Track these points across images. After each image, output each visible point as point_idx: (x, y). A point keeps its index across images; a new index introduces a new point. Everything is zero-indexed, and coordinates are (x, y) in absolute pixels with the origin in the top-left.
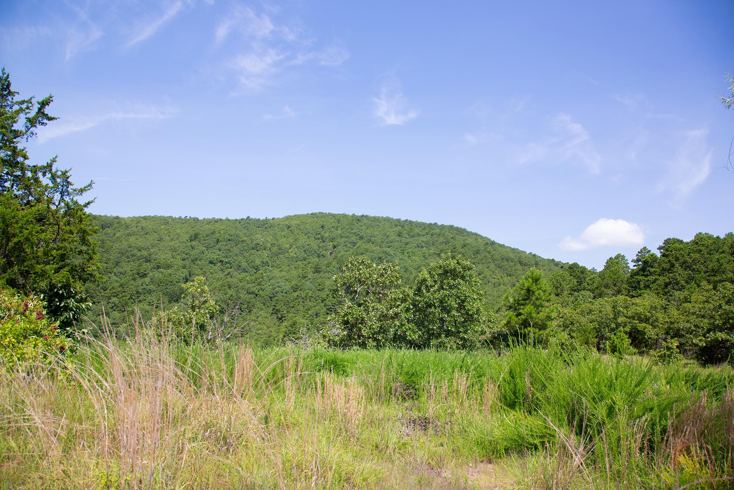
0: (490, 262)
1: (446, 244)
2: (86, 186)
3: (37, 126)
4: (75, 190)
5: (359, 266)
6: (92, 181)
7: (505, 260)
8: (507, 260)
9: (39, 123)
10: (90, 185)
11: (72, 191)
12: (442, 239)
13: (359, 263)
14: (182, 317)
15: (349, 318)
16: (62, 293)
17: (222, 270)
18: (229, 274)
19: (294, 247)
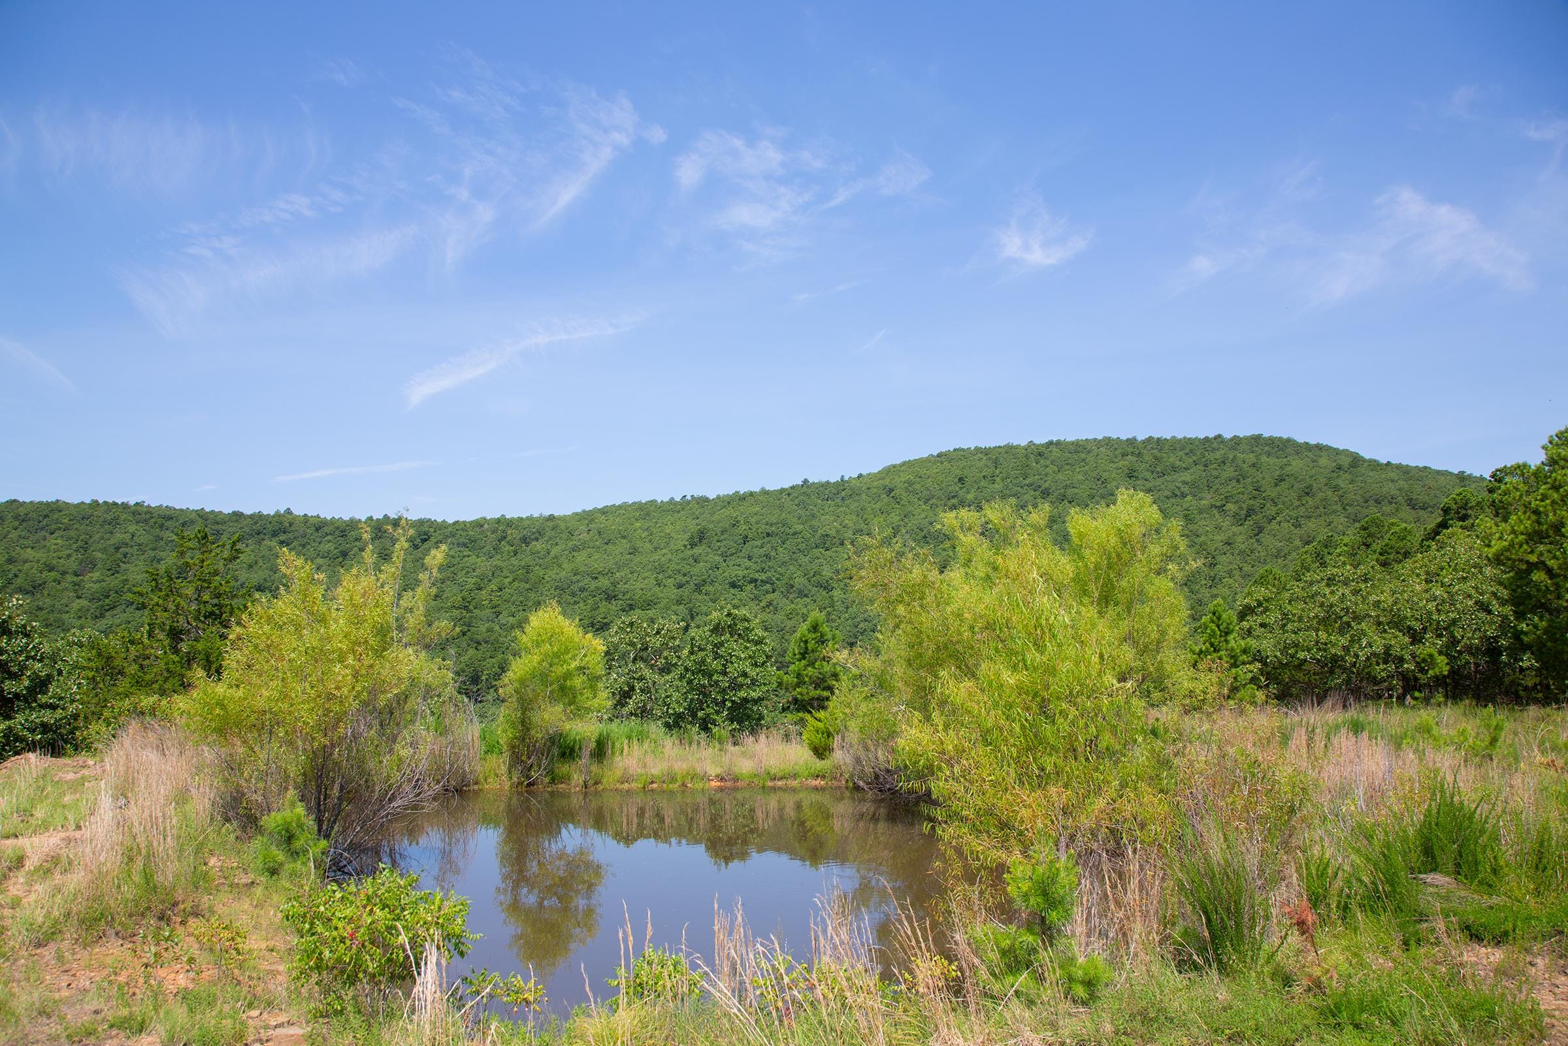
0: (1334, 512)
1: (1238, 481)
7: (1371, 502)
8: (1377, 502)
12: (1229, 471)
17: (756, 598)
18: (770, 604)
19: (904, 531)
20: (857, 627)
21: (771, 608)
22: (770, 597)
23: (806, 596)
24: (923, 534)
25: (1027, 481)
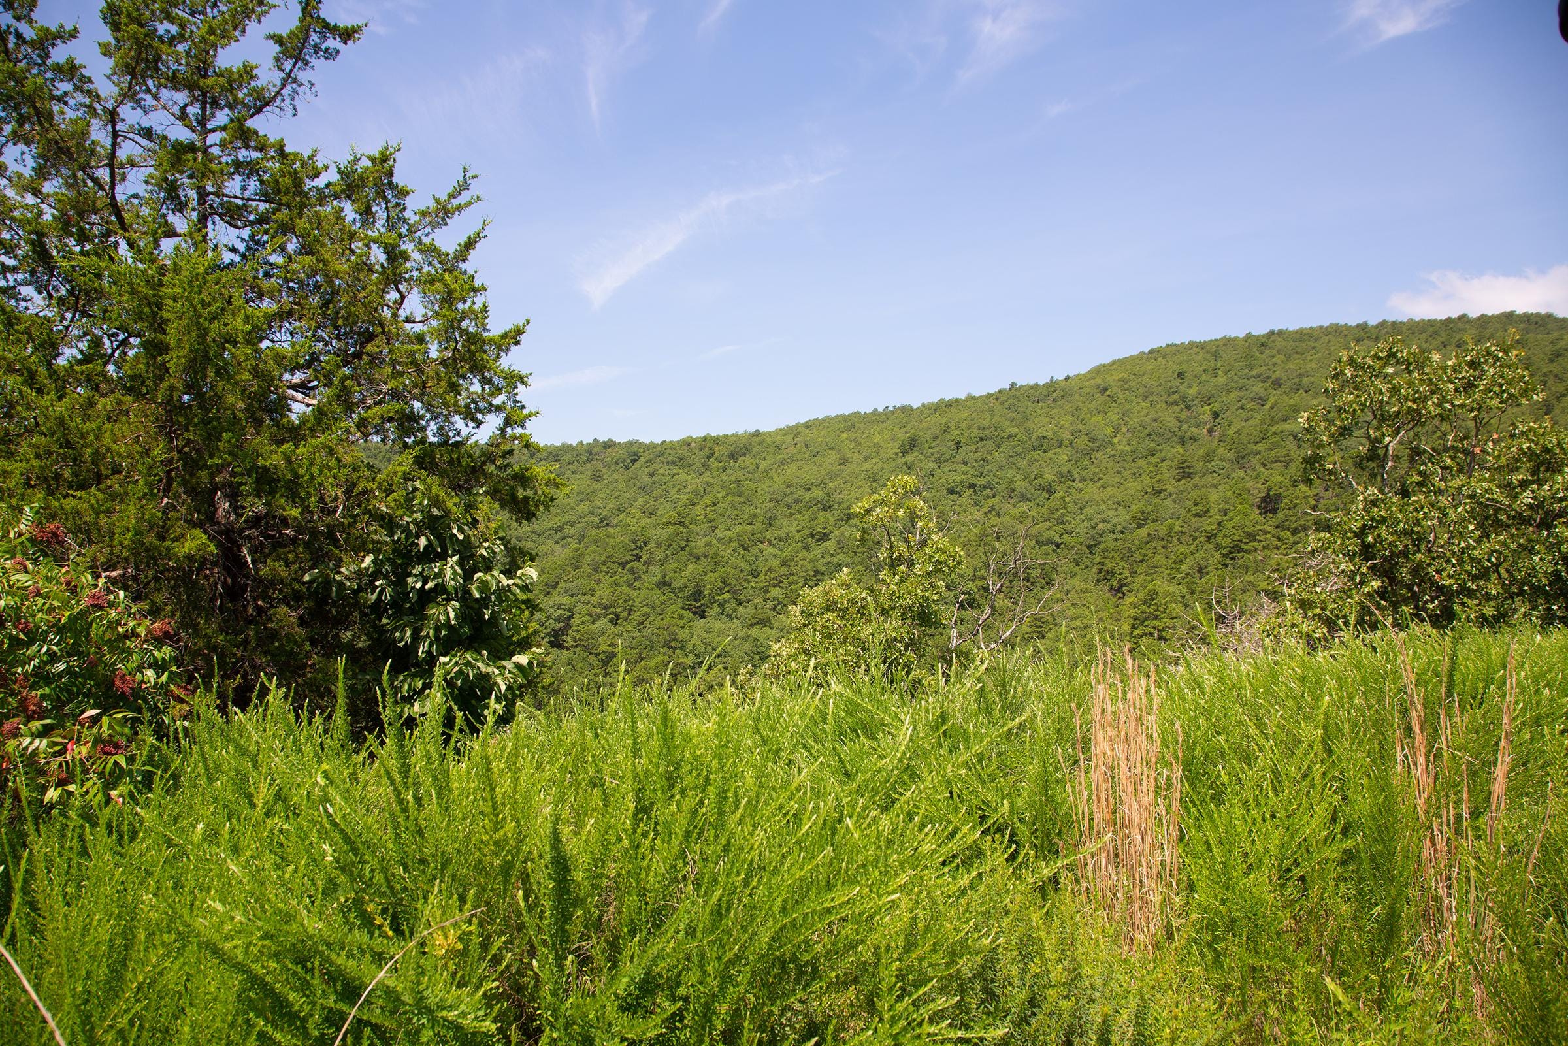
2: (451, 190)
3: (313, 61)
4: (424, 214)
5: (1383, 367)
6: (465, 170)
9: (316, 53)
10: (464, 186)
11: (417, 218)
13: (1379, 358)
14: (864, 595)
15: (1384, 534)
16: (426, 547)
17: (976, 504)
18: (992, 509)
19: (1124, 429)
20: (1094, 528)
21: (994, 513)
22: (991, 501)
23: (1029, 500)
24: (1147, 431)
25: (1254, 373)
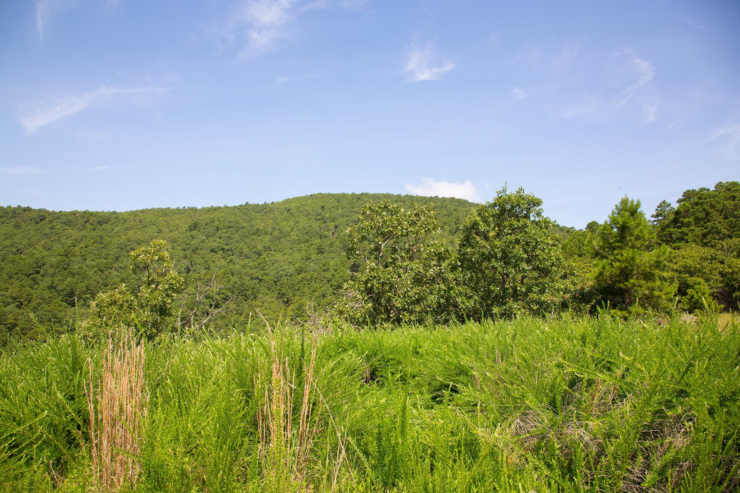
17: (224, 258)
18: (231, 261)
19: (296, 229)
20: (278, 273)
21: (232, 263)
22: (231, 257)
23: (249, 258)
24: (306, 231)
25: (354, 210)
